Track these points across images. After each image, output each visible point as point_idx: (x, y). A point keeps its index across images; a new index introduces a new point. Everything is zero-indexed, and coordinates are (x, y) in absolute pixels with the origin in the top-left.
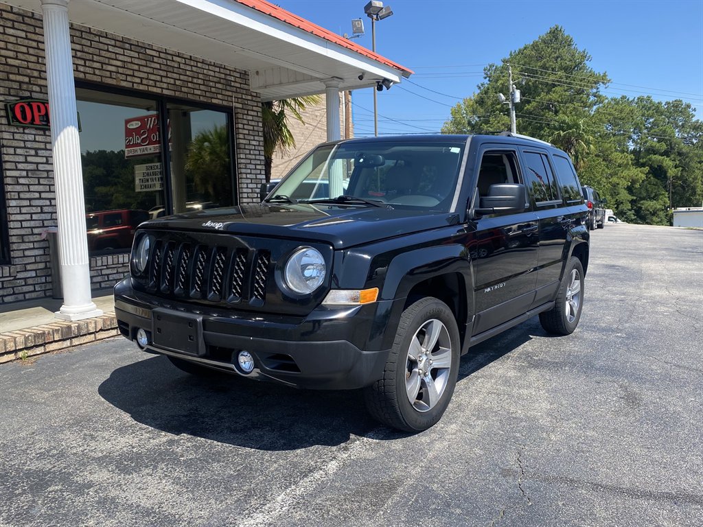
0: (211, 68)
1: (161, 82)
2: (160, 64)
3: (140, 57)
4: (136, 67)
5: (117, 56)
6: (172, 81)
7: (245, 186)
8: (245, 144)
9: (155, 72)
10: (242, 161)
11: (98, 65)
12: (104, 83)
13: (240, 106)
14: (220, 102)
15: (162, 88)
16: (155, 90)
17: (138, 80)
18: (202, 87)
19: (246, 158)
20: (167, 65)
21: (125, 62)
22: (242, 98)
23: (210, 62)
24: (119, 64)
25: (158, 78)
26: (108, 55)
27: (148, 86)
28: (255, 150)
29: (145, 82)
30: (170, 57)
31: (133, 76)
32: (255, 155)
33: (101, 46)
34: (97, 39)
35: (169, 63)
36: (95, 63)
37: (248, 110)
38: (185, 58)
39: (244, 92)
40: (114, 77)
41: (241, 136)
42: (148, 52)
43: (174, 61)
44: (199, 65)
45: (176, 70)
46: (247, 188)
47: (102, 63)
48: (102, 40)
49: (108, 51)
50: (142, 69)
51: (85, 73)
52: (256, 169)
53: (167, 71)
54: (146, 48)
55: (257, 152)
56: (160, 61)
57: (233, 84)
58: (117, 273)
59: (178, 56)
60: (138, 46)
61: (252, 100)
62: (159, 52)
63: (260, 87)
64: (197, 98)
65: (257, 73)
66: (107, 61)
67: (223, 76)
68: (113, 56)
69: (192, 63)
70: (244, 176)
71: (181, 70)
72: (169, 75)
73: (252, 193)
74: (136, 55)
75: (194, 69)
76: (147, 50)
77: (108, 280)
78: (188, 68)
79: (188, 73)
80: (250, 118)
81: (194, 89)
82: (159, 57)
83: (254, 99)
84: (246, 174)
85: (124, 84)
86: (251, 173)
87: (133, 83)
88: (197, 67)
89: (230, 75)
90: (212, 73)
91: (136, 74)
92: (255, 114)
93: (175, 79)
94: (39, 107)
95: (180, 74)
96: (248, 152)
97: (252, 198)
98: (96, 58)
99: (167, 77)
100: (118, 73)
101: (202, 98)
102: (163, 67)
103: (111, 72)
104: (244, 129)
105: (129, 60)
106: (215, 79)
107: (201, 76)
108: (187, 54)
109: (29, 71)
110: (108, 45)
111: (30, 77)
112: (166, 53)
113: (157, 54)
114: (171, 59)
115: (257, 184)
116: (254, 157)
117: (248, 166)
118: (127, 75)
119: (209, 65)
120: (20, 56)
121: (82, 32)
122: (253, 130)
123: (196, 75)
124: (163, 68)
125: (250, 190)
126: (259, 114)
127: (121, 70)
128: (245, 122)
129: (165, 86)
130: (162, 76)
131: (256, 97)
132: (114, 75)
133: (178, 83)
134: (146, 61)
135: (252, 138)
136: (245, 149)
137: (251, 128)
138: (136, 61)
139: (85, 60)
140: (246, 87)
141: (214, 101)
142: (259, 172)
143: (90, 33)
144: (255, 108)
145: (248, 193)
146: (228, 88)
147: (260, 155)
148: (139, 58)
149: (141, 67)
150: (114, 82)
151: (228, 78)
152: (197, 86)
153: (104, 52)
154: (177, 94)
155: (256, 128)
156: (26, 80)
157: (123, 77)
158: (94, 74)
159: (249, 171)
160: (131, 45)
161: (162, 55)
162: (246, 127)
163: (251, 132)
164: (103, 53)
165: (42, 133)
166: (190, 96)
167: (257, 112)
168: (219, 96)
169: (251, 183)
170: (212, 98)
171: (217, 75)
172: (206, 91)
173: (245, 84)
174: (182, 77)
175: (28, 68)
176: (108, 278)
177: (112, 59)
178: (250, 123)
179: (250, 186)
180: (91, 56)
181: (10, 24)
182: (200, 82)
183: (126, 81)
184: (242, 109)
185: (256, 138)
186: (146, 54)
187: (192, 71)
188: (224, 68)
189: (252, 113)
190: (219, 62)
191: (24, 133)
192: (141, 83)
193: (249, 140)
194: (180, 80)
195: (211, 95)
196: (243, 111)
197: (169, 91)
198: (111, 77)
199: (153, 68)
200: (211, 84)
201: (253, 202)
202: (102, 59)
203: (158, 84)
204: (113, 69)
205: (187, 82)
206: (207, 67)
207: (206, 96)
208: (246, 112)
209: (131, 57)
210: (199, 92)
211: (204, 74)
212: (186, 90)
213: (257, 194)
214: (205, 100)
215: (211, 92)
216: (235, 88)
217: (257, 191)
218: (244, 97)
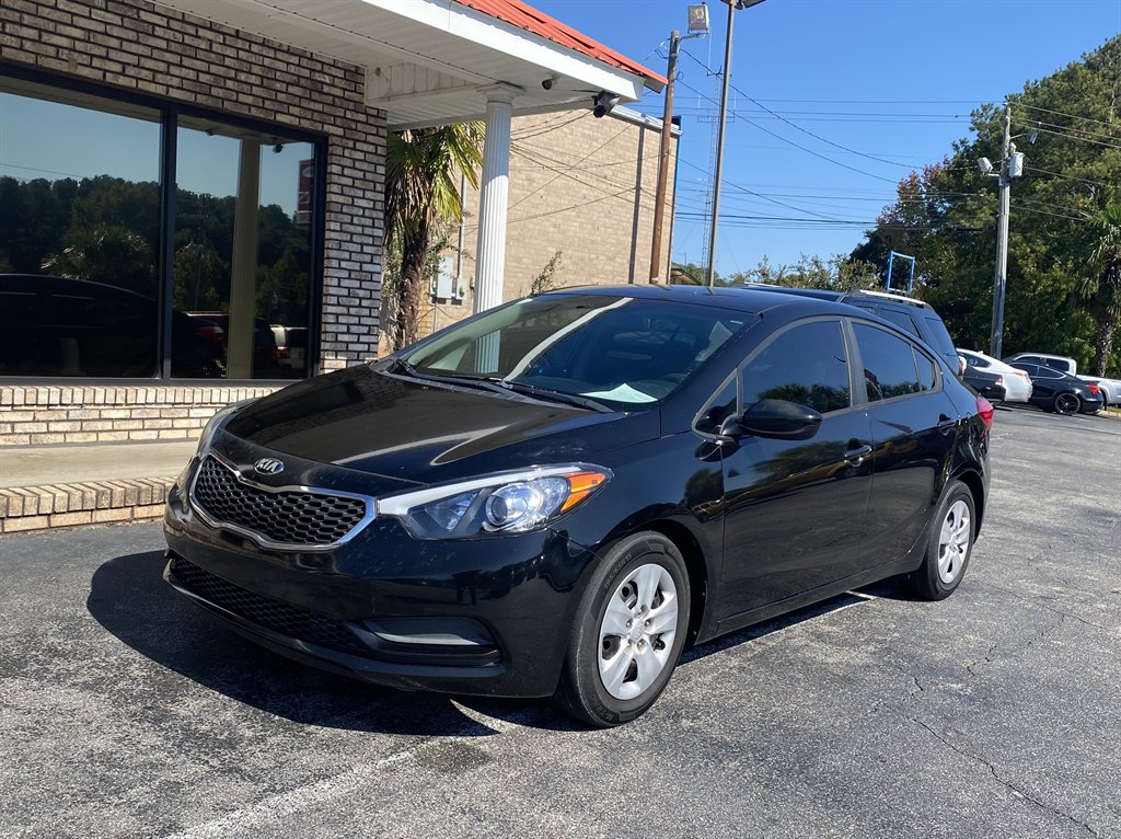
0: (280, 55)
1: (168, 74)
2: (167, 40)
3: (125, 25)
4: (114, 43)
5: (75, 18)
6: (192, 74)
7: (334, 281)
8: (342, 204)
9: (156, 54)
10: (333, 235)
11: (33, 34)
12: (41, 67)
13: (340, 131)
14: (295, 122)
15: (168, 86)
16: (152, 88)
17: (117, 68)
18: (256, 90)
19: (341, 231)
20: (183, 43)
21: (90, 31)
22: (345, 117)
23: (281, 45)
24: (77, 33)
25: (162, 67)
26: (55, 15)
27: (137, 79)
28: (363, 216)
29: (130, 71)
30: (192, 30)
31: (107, 58)
32: (363, 226)
35: (188, 40)
36: (25, 29)
37: (355, 141)
38: (224, 34)
39: (351, 106)
40: (64, 57)
41: (335, 188)
42: (143, 15)
43: (199, 37)
44: (255, 48)
45: (201, 54)
46: (339, 286)
47: (41, 30)
49: (56, 8)
50: (126, 46)
52: (362, 252)
53: (181, 55)
54: (139, 9)
55: (369, 222)
56: (170, 35)
57: (326, 89)
58: (34, 421)
59: (210, 29)
60: (123, 4)
61: (367, 123)
62: (169, 18)
63: (382, 99)
64: (244, 111)
65: (378, 71)
66: (51, 26)
67: (306, 73)
68: (66, 18)
69: (239, 44)
70: (335, 263)
71: (213, 55)
72: (186, 62)
73: (349, 296)
74: (117, 20)
75: (243, 55)
76: (142, 13)
77: (13, 433)
78: (231, 52)
79: (228, 62)
80: (360, 156)
81: (237, 92)
82: (168, 28)
83: (372, 120)
84: (340, 260)
85: (84, 72)
86: (350, 260)
87: (105, 71)
88: (249, 51)
89: (321, 72)
90: (283, 66)
91: (113, 55)
92: (371, 149)
93: (198, 71)
95: (210, 63)
96: (347, 219)
97: (348, 307)
98: (27, 19)
99: (181, 65)
100: (74, 50)
101: (254, 112)
102: (173, 47)
103: (58, 47)
104: (343, 175)
105: (101, 28)
106: (288, 78)
107: (256, 69)
108: (233, 25)
112: (183, 21)
113: (164, 22)
114: (193, 32)
115: (361, 281)
116: (359, 229)
117: (345, 246)
118: (92, 56)
119: (275, 50)
122: (364, 179)
123: (245, 67)
124: (173, 49)
125: (345, 292)
126: (380, 150)
127: (80, 46)
128: (348, 162)
129: (175, 82)
130: (169, 64)
131: (377, 117)
132: (64, 54)
133: (204, 78)
134: (138, 32)
135: (360, 194)
136: (342, 213)
137: (361, 175)
138: (116, 31)
140: (355, 96)
141: (281, 118)
142: (368, 258)
144: (370, 138)
145: (339, 296)
146: (316, 96)
147: (373, 227)
148: (122, 26)
149: (125, 43)
150: (64, 67)
151: (317, 77)
152: (246, 88)
153: (48, 10)
154: (201, 99)
155: (369, 176)
157: (86, 59)
158: (21, 48)
159: (346, 255)
161: (174, 24)
162: (347, 172)
163: (358, 183)
164: (45, 12)
167: (376, 146)
168: (293, 110)
169: (349, 278)
170: (276, 112)
171: (292, 69)
172: (264, 99)
173: (355, 92)
174: (214, 69)
176: (13, 428)
177: (64, 24)
178: (357, 165)
179: (345, 283)
180: (18, 15)
182: (253, 79)
183: (91, 66)
184: (344, 137)
185: (369, 195)
186: (138, 19)
187: (237, 59)
188: (311, 59)
189: (365, 147)
190: (297, 45)
192: (123, 74)
193: (353, 197)
194: (208, 73)
195: (277, 107)
196: (345, 141)
197: (183, 92)
198: (57, 58)
199: (153, 48)
200: (278, 85)
201: (349, 315)
202: (41, 23)
203: (160, 78)
204: (64, 42)
205: (226, 78)
206: (272, 54)
207: (263, 108)
208: (351, 144)
209: (106, 23)
210: (249, 100)
211: (263, 66)
212: (221, 93)
213: (361, 299)
214: (261, 116)
215: (275, 100)
216: (331, 98)
217: (361, 293)
218: (349, 115)
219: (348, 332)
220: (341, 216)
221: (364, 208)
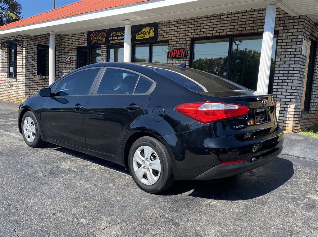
0: (260, 12)
1: (227, 29)
2: (227, 21)
3: (218, 21)
4: (215, 26)
5: (207, 24)
6: (233, 27)
7: (277, 78)
8: (281, 52)
11: (199, 30)
12: (201, 37)
13: (282, 28)
15: (227, 32)
16: (223, 34)
18: (251, 25)
19: (281, 61)
20: (231, 20)
21: (210, 25)
23: (260, 9)
24: (207, 27)
25: (225, 28)
27: (219, 33)
28: (290, 54)
29: (218, 31)
30: (233, 15)
31: (213, 30)
32: (290, 58)
33: (201, 22)
34: (200, 20)
35: (233, 18)
37: (289, 30)
38: (242, 13)
39: (287, 18)
41: (279, 47)
42: (222, 17)
43: (235, 17)
44: (251, 13)
45: (236, 21)
46: (279, 79)
47: (201, 29)
48: (202, 19)
49: (204, 23)
51: (194, 35)
52: (289, 67)
54: (221, 16)
56: (228, 19)
59: (239, 13)
60: (218, 16)
61: (294, 22)
62: (228, 15)
64: (248, 32)
66: (203, 27)
68: (205, 24)
69: (247, 14)
71: (239, 20)
72: (232, 24)
73: (282, 82)
74: (216, 20)
75: (248, 16)
78: (244, 17)
79: (243, 20)
81: (246, 27)
82: (228, 17)
83: (296, 21)
84: (279, 70)
85: (209, 35)
86: (284, 70)
87: (213, 33)
88: (250, 15)
90: (261, 15)
91: (215, 29)
92: (296, 30)
93: (235, 25)
94: (175, 51)
95: (238, 22)
97: (282, 86)
98: (198, 28)
99: (230, 26)
101: (251, 31)
102: (229, 22)
103: (204, 31)
104: (282, 42)
105: (212, 24)
107: (252, 19)
108: (244, 10)
109: (177, 40)
110: (204, 21)
111: (176, 42)
112: (231, 14)
113: (226, 16)
115: (288, 77)
116: (288, 59)
118: (210, 31)
120: (175, 35)
121: (195, 19)
122: (292, 42)
123: (248, 19)
127: (208, 30)
129: (229, 30)
130: (227, 26)
131: (299, 18)
133: (236, 27)
134: (220, 21)
136: (281, 55)
138: (215, 23)
139: (194, 30)
143: (198, 18)
145: (278, 83)
149: (217, 25)
150: (204, 36)
152: (248, 25)
154: (235, 32)
156: (175, 43)
158: (197, 34)
160: (214, 17)
163: (289, 44)
164: (202, 25)
165: (177, 60)
166: (243, 32)
169: (283, 76)
172: (254, 27)
175: (177, 39)
177: (205, 26)
179: (281, 78)
181: (174, 26)
182: (251, 22)
183: (210, 33)
184: (284, 29)
186: (220, 18)
187: (246, 18)
189: (293, 31)
191: (173, 61)
192: (216, 33)
194: (238, 25)
195: (258, 27)
196: (284, 31)
197: (230, 32)
198: (204, 34)
199: (223, 24)
200: (259, 21)
201: (282, 88)
202: (201, 27)
203: (225, 31)
204: (205, 30)
205: (242, 25)
206: (257, 13)
207: (254, 29)
208: (286, 31)
209: (213, 22)
210: (249, 28)
211: (254, 17)
212: (241, 29)
213: (287, 83)
214: (253, 32)
215: (258, 26)
216: (279, 19)
217: (288, 81)
218: (286, 22)
219: (281, 95)
220: (280, 56)
221: (291, 52)
